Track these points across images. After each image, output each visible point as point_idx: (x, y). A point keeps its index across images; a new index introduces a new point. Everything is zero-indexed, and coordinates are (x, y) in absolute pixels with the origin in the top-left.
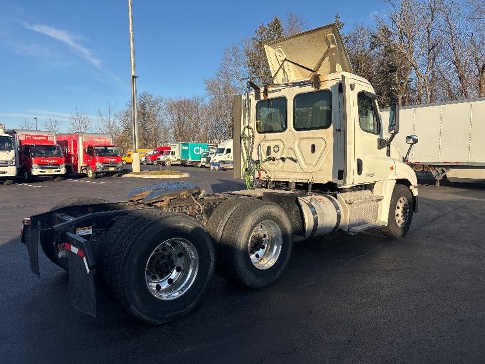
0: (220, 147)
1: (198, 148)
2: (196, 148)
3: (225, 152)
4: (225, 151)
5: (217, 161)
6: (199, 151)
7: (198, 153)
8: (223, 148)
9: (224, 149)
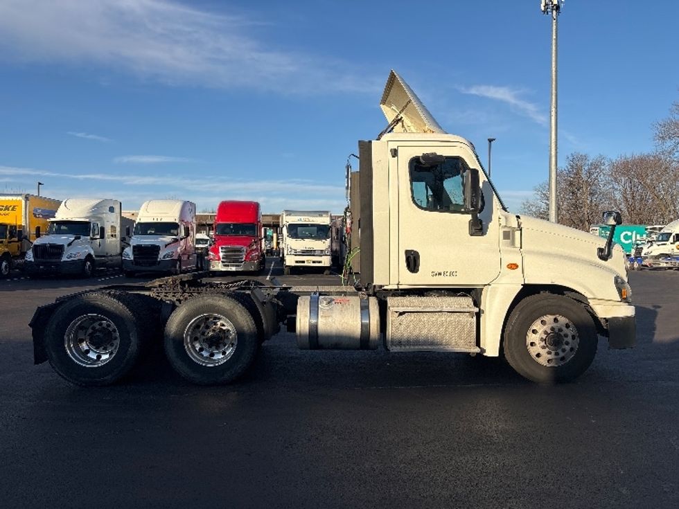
0: (665, 231)
1: (629, 234)
2: (624, 233)
3: (671, 239)
4: (672, 237)
5: (656, 253)
6: (631, 238)
7: (630, 241)
8: (670, 232)
9: (671, 234)
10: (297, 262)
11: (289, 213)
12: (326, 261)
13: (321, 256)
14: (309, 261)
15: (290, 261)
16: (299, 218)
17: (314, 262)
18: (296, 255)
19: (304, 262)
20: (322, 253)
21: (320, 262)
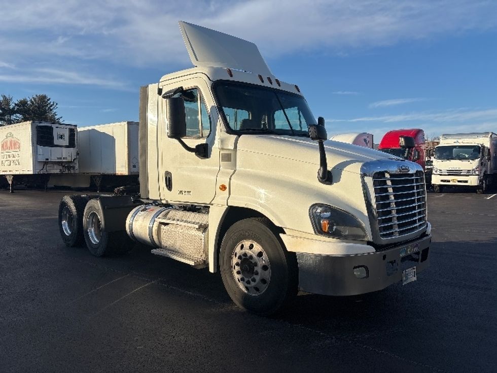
10: (442, 181)
11: (446, 136)
12: (473, 181)
13: (468, 176)
14: (454, 181)
15: (436, 180)
16: (455, 140)
17: (459, 181)
18: (441, 175)
19: (449, 181)
20: (469, 173)
21: (466, 182)
